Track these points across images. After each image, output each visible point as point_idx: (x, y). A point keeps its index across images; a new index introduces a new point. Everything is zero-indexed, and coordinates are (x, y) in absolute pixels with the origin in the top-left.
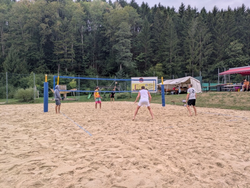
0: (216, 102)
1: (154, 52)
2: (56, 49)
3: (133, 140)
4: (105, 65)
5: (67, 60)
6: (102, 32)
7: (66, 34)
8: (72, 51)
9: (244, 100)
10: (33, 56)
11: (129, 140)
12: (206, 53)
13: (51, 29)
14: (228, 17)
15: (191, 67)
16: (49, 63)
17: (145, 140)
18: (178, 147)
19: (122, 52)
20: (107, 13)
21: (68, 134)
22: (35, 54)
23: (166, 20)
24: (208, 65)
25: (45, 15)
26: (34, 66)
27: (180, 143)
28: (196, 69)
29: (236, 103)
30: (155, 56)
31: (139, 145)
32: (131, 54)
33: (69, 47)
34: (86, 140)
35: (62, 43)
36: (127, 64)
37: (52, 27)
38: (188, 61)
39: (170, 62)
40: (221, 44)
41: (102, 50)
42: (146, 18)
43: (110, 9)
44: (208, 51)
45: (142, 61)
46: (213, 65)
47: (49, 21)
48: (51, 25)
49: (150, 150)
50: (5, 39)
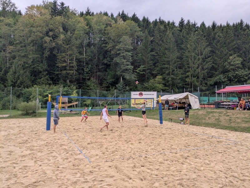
0: (212, 120)
1: (154, 64)
2: (59, 61)
3: (127, 169)
4: (106, 77)
5: (69, 72)
6: (104, 45)
7: (69, 47)
8: (75, 64)
9: (239, 121)
10: (36, 68)
11: (123, 168)
12: (206, 67)
13: (54, 42)
14: (226, 32)
15: (191, 80)
16: (51, 75)
17: (138, 168)
18: (166, 179)
19: (123, 65)
20: (109, 28)
21: (69, 160)
22: (38, 66)
23: (166, 34)
24: (208, 78)
25: (49, 29)
26: (37, 77)
27: (169, 173)
28: (196, 82)
29: (231, 123)
30: (155, 68)
31: (132, 175)
32: (132, 66)
33: (71, 60)
34: (86, 169)
35: (65, 56)
36: (127, 77)
37: (56, 40)
38: (187, 74)
39: (170, 75)
40: (221, 58)
41: (103, 62)
42: (146, 32)
43: (112, 23)
44: (207, 65)
45: (142, 73)
46: (213, 78)
47: (53, 34)
48: (55, 39)
49: (141, 181)
50: (10, 51)
